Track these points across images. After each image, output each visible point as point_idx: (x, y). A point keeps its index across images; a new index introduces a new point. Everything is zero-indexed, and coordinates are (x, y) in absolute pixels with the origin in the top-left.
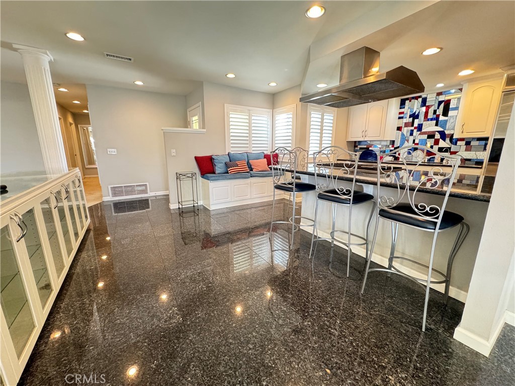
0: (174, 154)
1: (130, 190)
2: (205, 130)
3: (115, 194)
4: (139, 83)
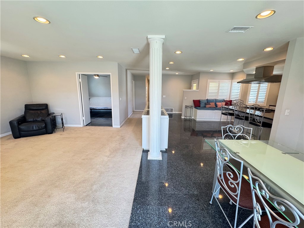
0: (186, 99)
2: (198, 90)
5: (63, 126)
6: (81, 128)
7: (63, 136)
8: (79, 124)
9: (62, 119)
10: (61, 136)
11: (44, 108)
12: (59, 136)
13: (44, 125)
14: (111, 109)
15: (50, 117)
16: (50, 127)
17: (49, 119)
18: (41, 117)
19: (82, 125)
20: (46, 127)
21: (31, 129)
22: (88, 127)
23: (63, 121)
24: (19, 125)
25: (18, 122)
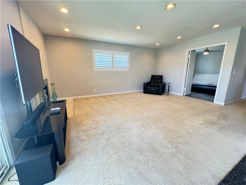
5: (168, 92)
6: (181, 96)
7: (167, 98)
8: (180, 93)
9: (169, 87)
10: (166, 98)
11: (160, 78)
12: (165, 97)
13: (158, 89)
14: (216, 87)
15: (162, 84)
16: (161, 90)
17: (161, 85)
18: (157, 84)
19: (182, 95)
20: (158, 90)
21: (151, 90)
22: (187, 97)
23: (169, 89)
24: (147, 86)
25: (147, 84)
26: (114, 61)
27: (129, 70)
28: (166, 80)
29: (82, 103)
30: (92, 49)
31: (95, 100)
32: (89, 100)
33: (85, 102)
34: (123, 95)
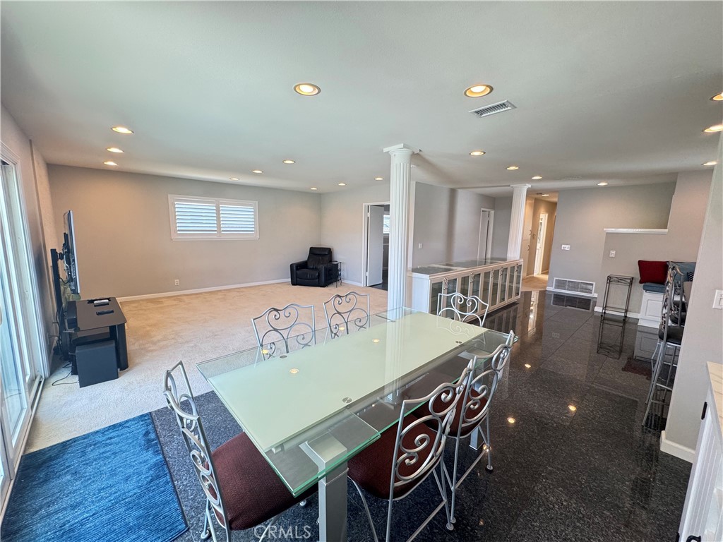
0: (613, 256)
1: (575, 286)
2: (666, 230)
3: (557, 287)
4: (603, 184)
8: (360, 283)
11: (326, 253)
12: (327, 291)
13: (317, 274)
16: (323, 277)
17: (323, 267)
20: (319, 277)
21: (305, 277)
22: (372, 289)
23: (340, 274)
24: (297, 269)
25: (297, 267)
26: (221, 219)
27: (258, 237)
28: (338, 257)
29: (144, 308)
30: (169, 195)
31: (175, 302)
32: (162, 302)
33: (150, 305)
34: (244, 290)
